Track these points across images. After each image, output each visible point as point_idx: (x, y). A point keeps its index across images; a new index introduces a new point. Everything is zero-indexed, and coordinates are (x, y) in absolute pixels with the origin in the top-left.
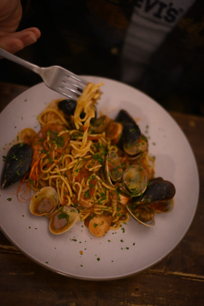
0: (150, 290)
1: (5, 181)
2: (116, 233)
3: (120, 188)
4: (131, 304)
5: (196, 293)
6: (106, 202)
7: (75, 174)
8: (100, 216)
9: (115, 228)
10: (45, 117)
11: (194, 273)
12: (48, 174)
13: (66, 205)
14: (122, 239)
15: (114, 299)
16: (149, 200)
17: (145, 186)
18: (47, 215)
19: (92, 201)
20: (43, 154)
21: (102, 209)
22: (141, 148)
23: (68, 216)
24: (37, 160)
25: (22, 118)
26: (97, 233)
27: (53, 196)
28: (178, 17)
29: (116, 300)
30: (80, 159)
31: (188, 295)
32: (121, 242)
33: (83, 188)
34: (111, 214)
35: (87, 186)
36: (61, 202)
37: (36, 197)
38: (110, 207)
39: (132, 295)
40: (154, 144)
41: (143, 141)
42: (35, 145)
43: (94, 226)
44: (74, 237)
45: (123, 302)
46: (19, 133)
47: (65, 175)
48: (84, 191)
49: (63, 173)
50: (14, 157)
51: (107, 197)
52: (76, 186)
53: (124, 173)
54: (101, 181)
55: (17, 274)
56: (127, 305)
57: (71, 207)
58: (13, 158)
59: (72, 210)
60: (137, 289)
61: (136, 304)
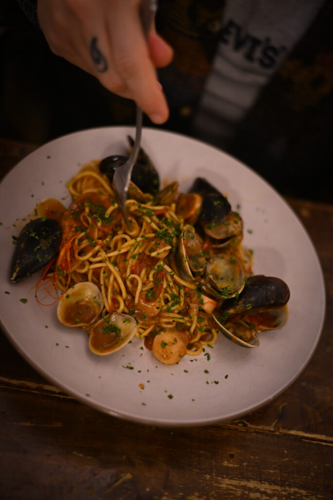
0: (252, 457)
1: (18, 269)
2: (196, 360)
3: (202, 286)
4: (224, 478)
5: (328, 465)
6: (180, 309)
7: (131, 262)
8: (171, 330)
9: (196, 353)
10: (79, 185)
11: (322, 433)
12: (87, 263)
13: (116, 312)
14: (206, 369)
15: (194, 470)
16: (249, 307)
17: (242, 284)
18: (86, 327)
19: (158, 305)
20: (79, 232)
21: (174, 319)
22: (232, 228)
23: (120, 330)
24: (70, 240)
25: (43, 184)
26: (167, 356)
27: (95, 297)
28: (279, 59)
29: (198, 471)
30: (139, 239)
31: (315, 467)
32: (205, 374)
33: (144, 284)
34: (189, 329)
35: (150, 282)
36: (108, 308)
37: (68, 297)
38: (186, 317)
39: (224, 464)
40: (250, 232)
41: (236, 219)
42: (65, 220)
43: (161, 345)
44: (130, 363)
45: (209, 475)
46: (37, 205)
47: (115, 264)
48: (145, 289)
49: (112, 259)
50: (33, 235)
51: (182, 299)
52: (133, 281)
53: (208, 264)
54: (173, 273)
55: (34, 425)
56: (217, 479)
57: (123, 314)
58: (31, 235)
59: (125, 319)
60: (232, 456)
61: (232, 479)
